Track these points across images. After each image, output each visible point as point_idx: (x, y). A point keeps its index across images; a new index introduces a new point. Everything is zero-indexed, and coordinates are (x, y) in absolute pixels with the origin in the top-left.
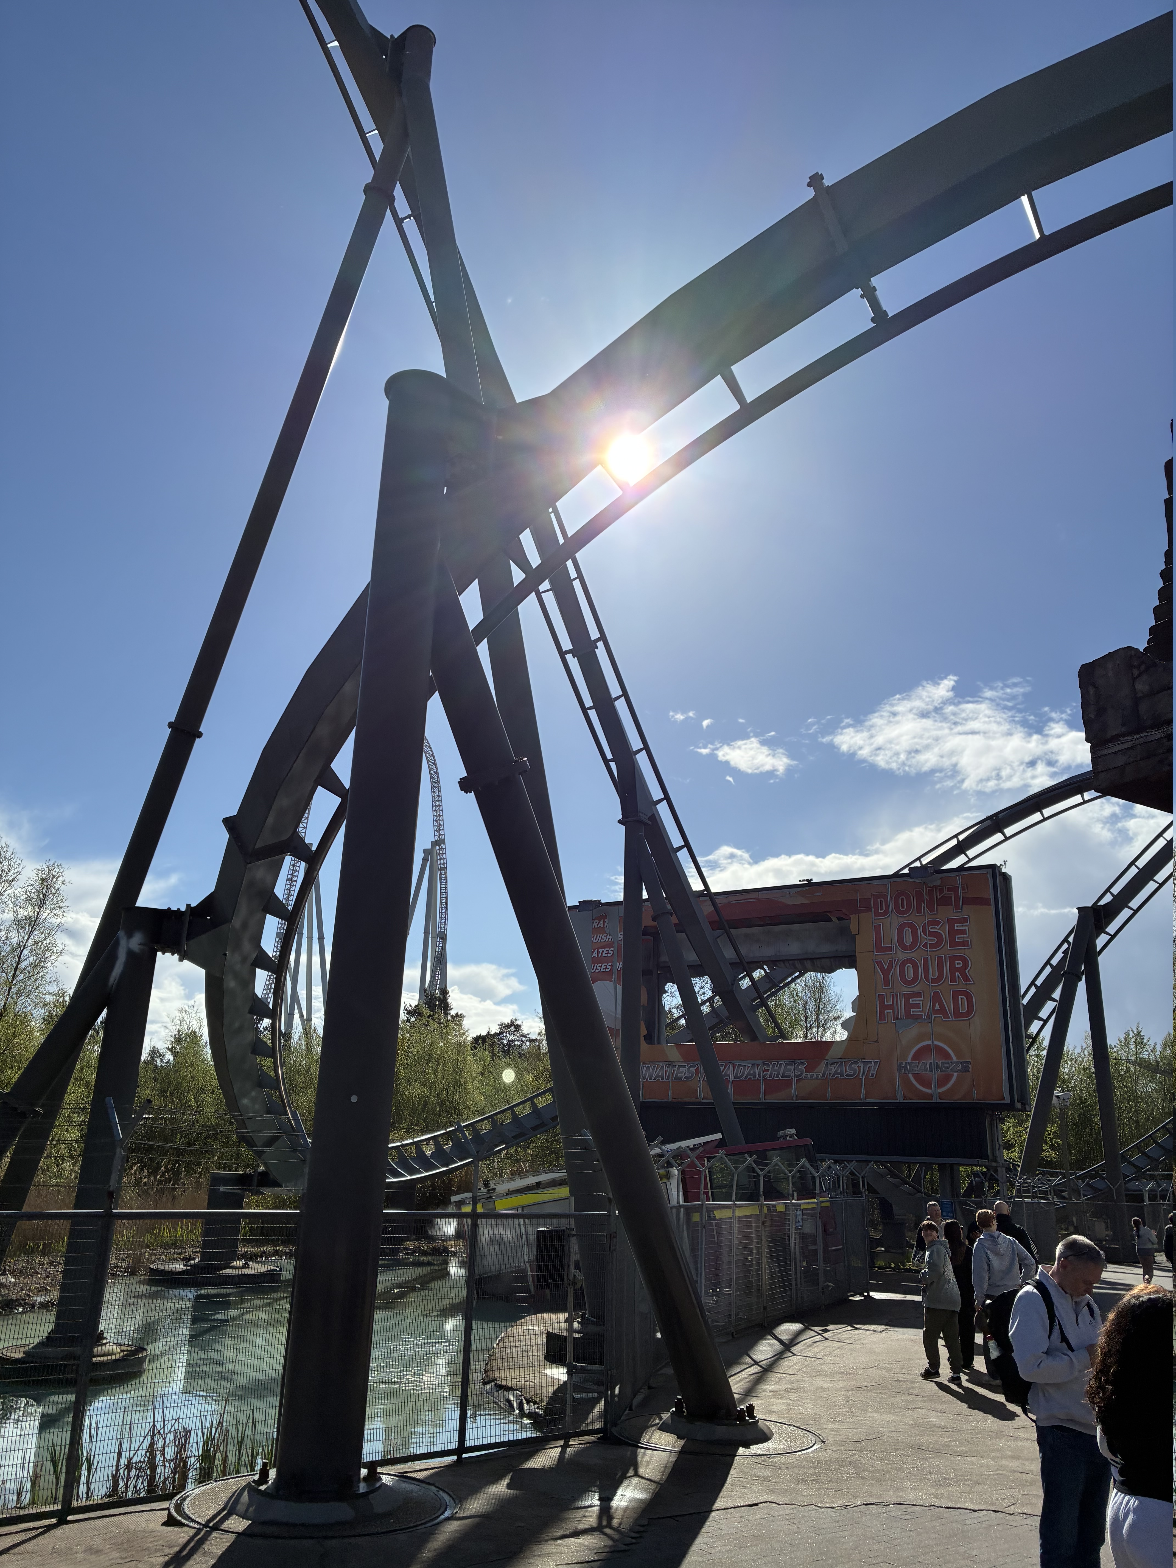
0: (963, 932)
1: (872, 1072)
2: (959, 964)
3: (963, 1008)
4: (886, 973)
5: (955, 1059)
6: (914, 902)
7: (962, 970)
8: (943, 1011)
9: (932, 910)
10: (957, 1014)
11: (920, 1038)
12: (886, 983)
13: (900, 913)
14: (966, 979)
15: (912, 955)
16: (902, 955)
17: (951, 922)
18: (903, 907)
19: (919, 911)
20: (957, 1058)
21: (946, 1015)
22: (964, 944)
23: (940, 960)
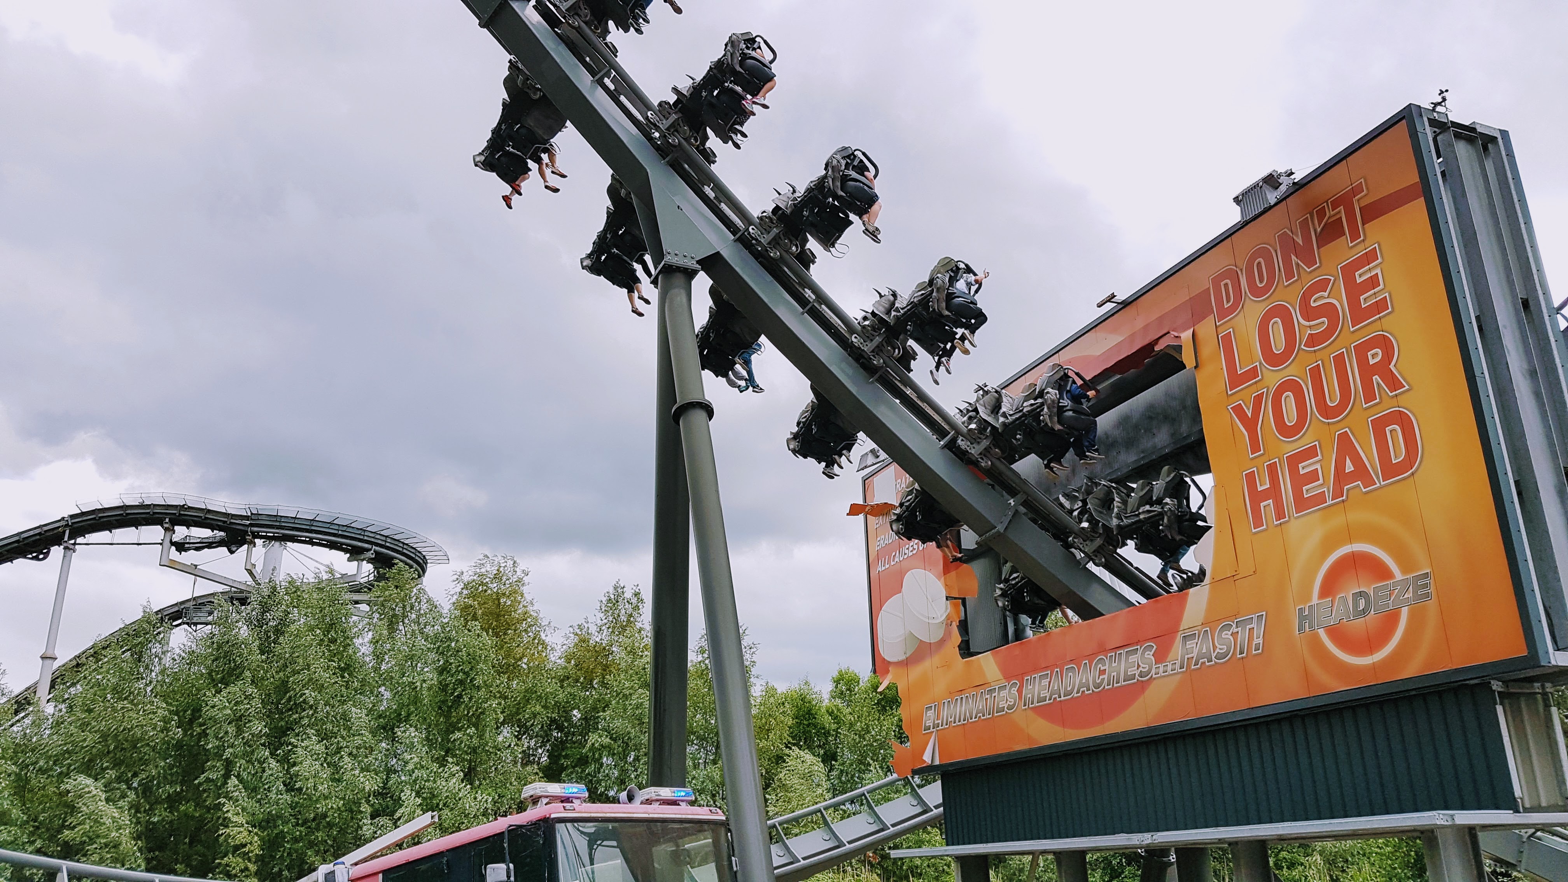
0: (1373, 282)
1: (1256, 641)
2: (1375, 356)
3: (1398, 453)
4: (1251, 424)
5: (1398, 575)
6: (1278, 261)
7: (1383, 367)
8: (1361, 472)
9: (1310, 262)
10: (1390, 470)
11: (1328, 546)
12: (1255, 447)
13: (1257, 292)
14: (1394, 383)
15: (1291, 371)
16: (1272, 378)
17: (1349, 271)
18: (1261, 281)
19: (1289, 275)
20: (1404, 571)
21: (1368, 481)
22: (1380, 306)
23: (1340, 361)
